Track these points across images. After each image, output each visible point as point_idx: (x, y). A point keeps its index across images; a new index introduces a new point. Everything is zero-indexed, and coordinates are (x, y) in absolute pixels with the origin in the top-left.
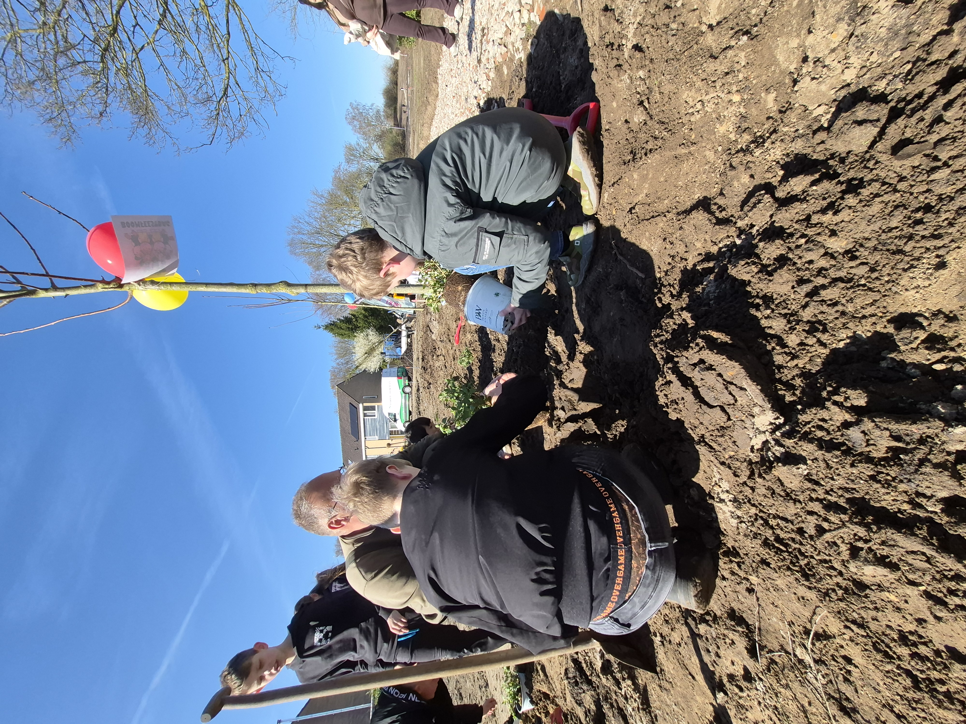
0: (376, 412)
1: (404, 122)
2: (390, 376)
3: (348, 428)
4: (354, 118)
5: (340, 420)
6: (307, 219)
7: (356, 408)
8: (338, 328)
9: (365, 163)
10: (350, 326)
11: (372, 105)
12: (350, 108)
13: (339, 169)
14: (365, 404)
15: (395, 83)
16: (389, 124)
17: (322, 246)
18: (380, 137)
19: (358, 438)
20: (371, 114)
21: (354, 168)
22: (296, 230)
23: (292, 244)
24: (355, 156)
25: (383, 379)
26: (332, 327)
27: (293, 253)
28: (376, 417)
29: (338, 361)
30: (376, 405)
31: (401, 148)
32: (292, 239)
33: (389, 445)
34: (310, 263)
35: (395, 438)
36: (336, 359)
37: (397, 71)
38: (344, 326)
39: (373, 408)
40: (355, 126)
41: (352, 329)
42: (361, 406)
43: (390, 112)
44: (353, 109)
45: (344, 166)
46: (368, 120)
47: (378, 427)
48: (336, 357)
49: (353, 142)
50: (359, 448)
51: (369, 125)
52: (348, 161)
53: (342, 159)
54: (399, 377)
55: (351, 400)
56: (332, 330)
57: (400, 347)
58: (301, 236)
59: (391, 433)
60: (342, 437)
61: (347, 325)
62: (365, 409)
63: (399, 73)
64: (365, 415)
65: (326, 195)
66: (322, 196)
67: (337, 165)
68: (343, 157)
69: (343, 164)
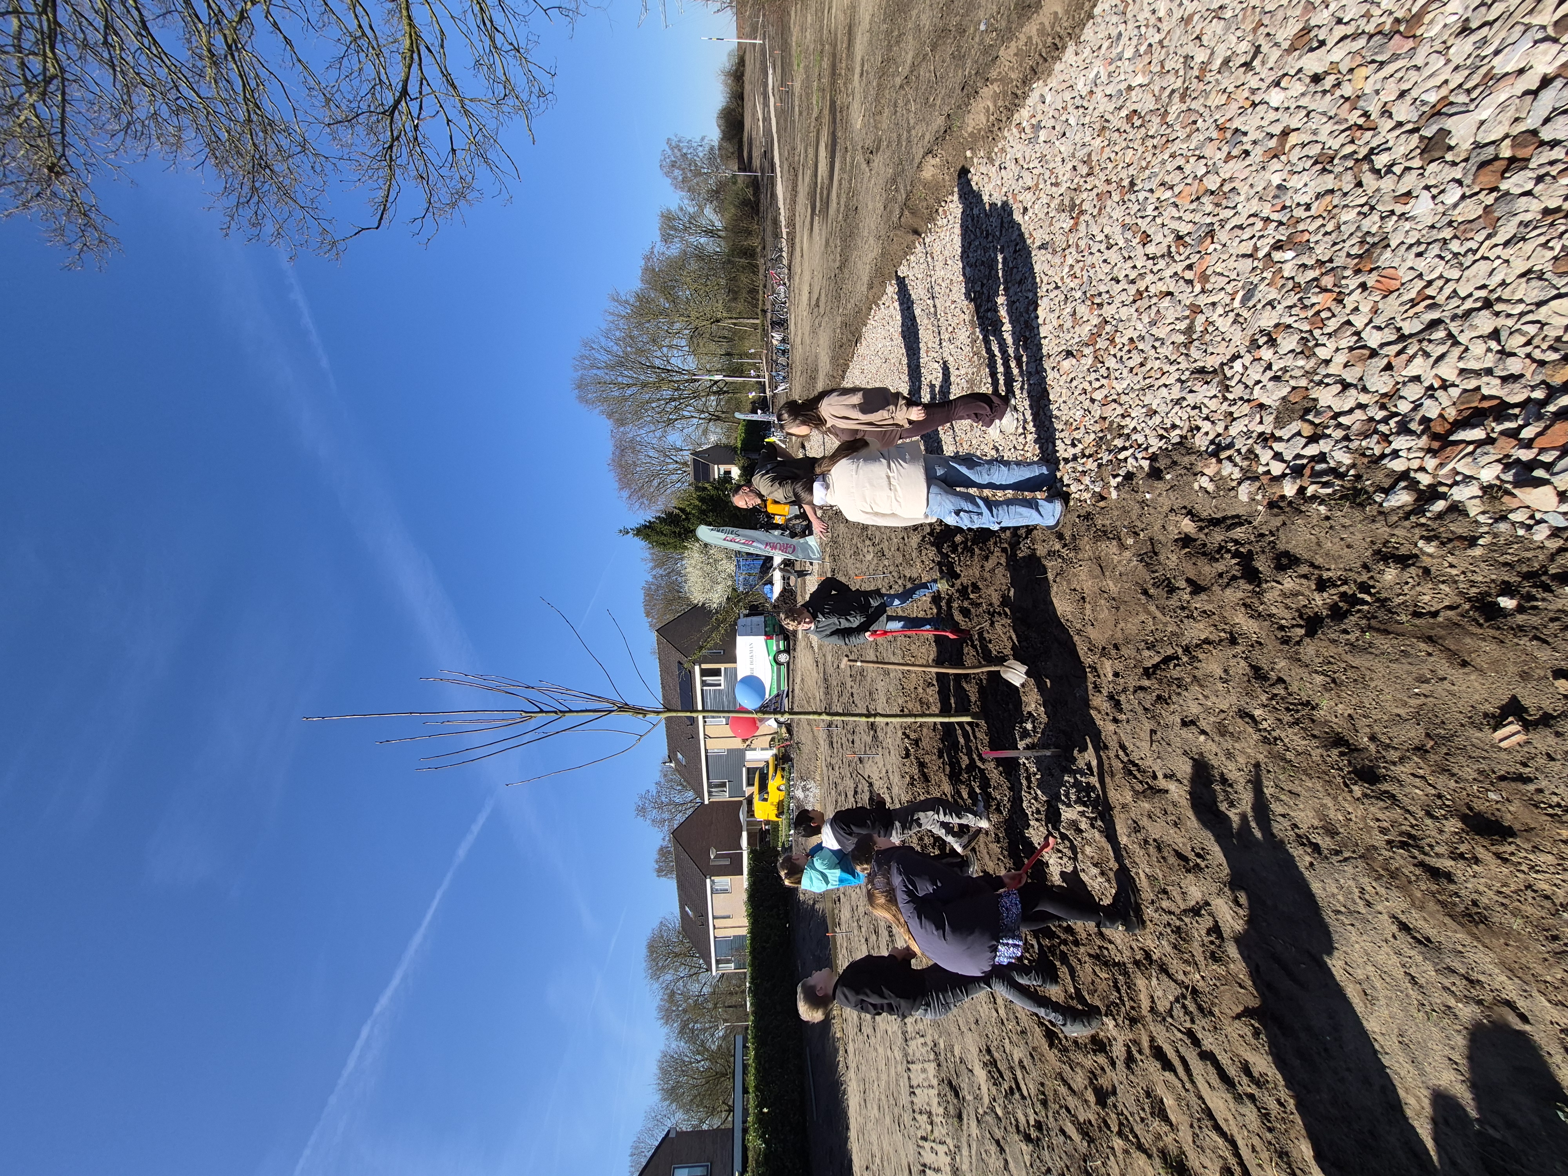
0: (722, 678)
1: (756, 162)
2: (752, 633)
3: (677, 703)
4: (673, 165)
5: (663, 687)
6: (603, 340)
7: (690, 673)
8: (657, 533)
9: (692, 239)
10: (677, 530)
11: (703, 139)
12: (667, 149)
13: (652, 253)
14: (704, 666)
15: (738, 97)
16: (730, 169)
17: (629, 386)
18: (716, 194)
20: (701, 155)
21: (675, 250)
22: (587, 362)
23: (581, 386)
24: (676, 230)
25: (739, 637)
26: (646, 531)
27: (583, 399)
28: (722, 687)
29: (654, 573)
30: (722, 667)
31: (752, 208)
32: (582, 378)
34: (610, 415)
36: (653, 569)
37: (742, 75)
38: (666, 529)
39: (717, 672)
40: (675, 178)
41: (680, 534)
42: (697, 668)
43: (730, 148)
44: (672, 149)
45: (660, 247)
46: (696, 165)
47: (726, 704)
48: (651, 564)
49: (674, 207)
50: (694, 737)
51: (698, 173)
52: (666, 239)
53: (656, 236)
54: (768, 636)
55: (680, 657)
56: (647, 537)
58: (595, 372)
61: (673, 528)
62: (704, 673)
63: (746, 78)
64: (704, 683)
65: (632, 300)
66: (627, 302)
67: (648, 248)
68: (658, 232)
69: (659, 244)
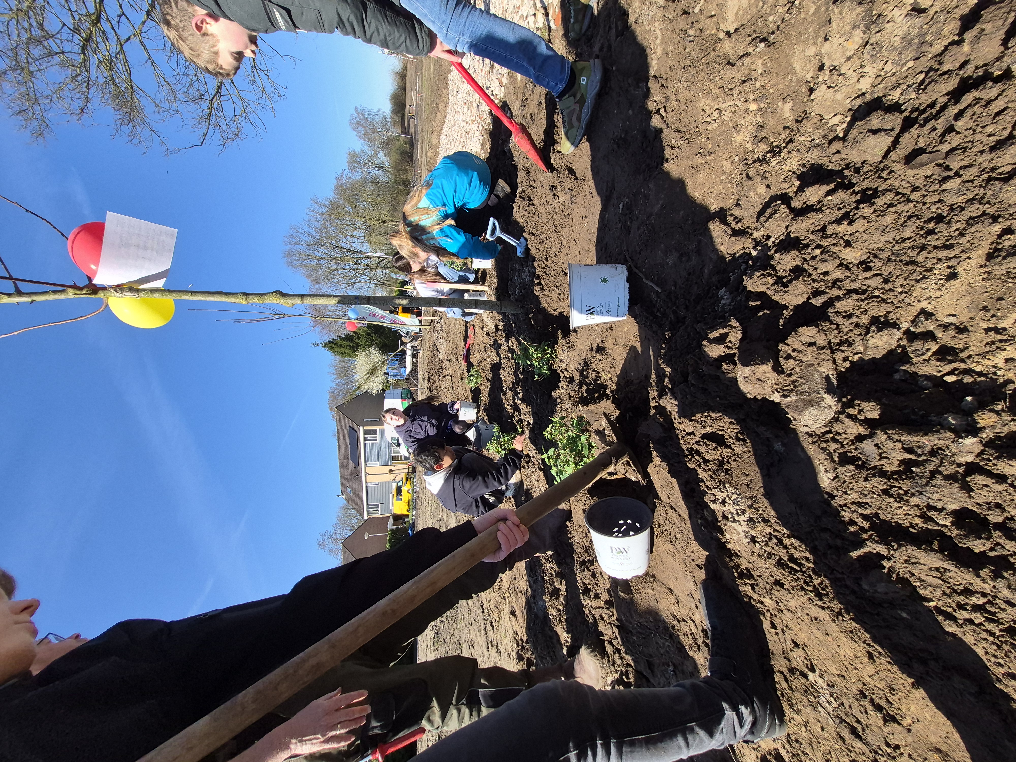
0: (378, 436)
1: (412, 130)
2: (394, 397)
3: (348, 453)
4: (358, 123)
5: (339, 445)
6: (306, 227)
7: (357, 432)
8: (338, 346)
9: (369, 171)
10: (351, 344)
11: (379, 111)
12: (354, 113)
13: (342, 176)
14: (366, 428)
15: (403, 89)
16: (396, 131)
17: (322, 258)
18: (386, 145)
19: (358, 464)
20: (377, 120)
21: (357, 176)
22: (294, 240)
23: (289, 255)
24: (359, 164)
25: (385, 400)
26: (331, 345)
27: (290, 264)
28: (378, 442)
29: (337, 382)
30: (378, 428)
31: (409, 156)
32: (290, 251)
33: (391, 471)
34: (309, 276)
35: (398, 464)
36: (336, 379)
37: (405, 76)
38: (344, 343)
39: (375, 432)
40: (360, 132)
41: (353, 347)
42: (361, 429)
43: (397, 119)
44: (358, 114)
45: (347, 173)
46: (374, 126)
47: (380, 452)
48: (335, 376)
49: (358, 149)
50: (359, 475)
51: (374, 131)
52: (352, 169)
53: (345, 167)
54: (403, 399)
55: (350, 423)
56: (331, 348)
57: (405, 367)
58: (299, 247)
59: (394, 458)
60: (341, 463)
61: (348, 343)
62: (366, 432)
63: (408, 78)
64: (366, 439)
65: (327, 204)
66: (323, 205)
67: (339, 173)
68: (347, 164)
69: (346, 171)
